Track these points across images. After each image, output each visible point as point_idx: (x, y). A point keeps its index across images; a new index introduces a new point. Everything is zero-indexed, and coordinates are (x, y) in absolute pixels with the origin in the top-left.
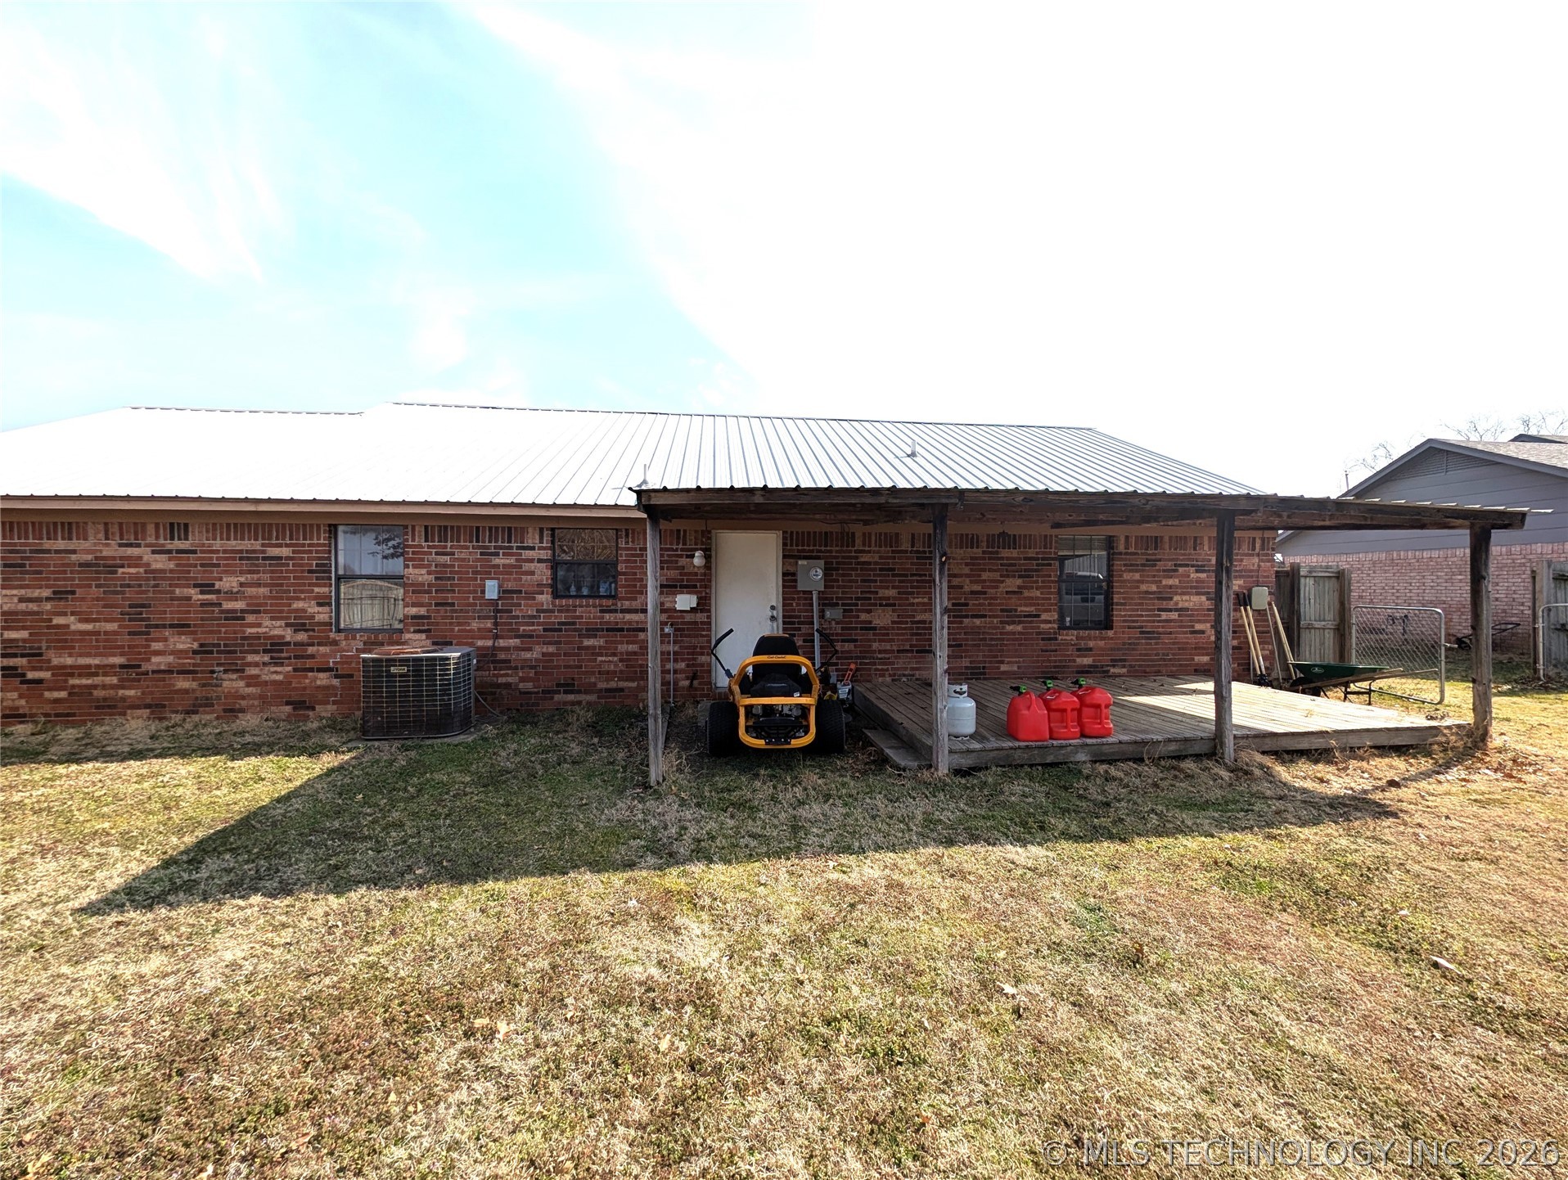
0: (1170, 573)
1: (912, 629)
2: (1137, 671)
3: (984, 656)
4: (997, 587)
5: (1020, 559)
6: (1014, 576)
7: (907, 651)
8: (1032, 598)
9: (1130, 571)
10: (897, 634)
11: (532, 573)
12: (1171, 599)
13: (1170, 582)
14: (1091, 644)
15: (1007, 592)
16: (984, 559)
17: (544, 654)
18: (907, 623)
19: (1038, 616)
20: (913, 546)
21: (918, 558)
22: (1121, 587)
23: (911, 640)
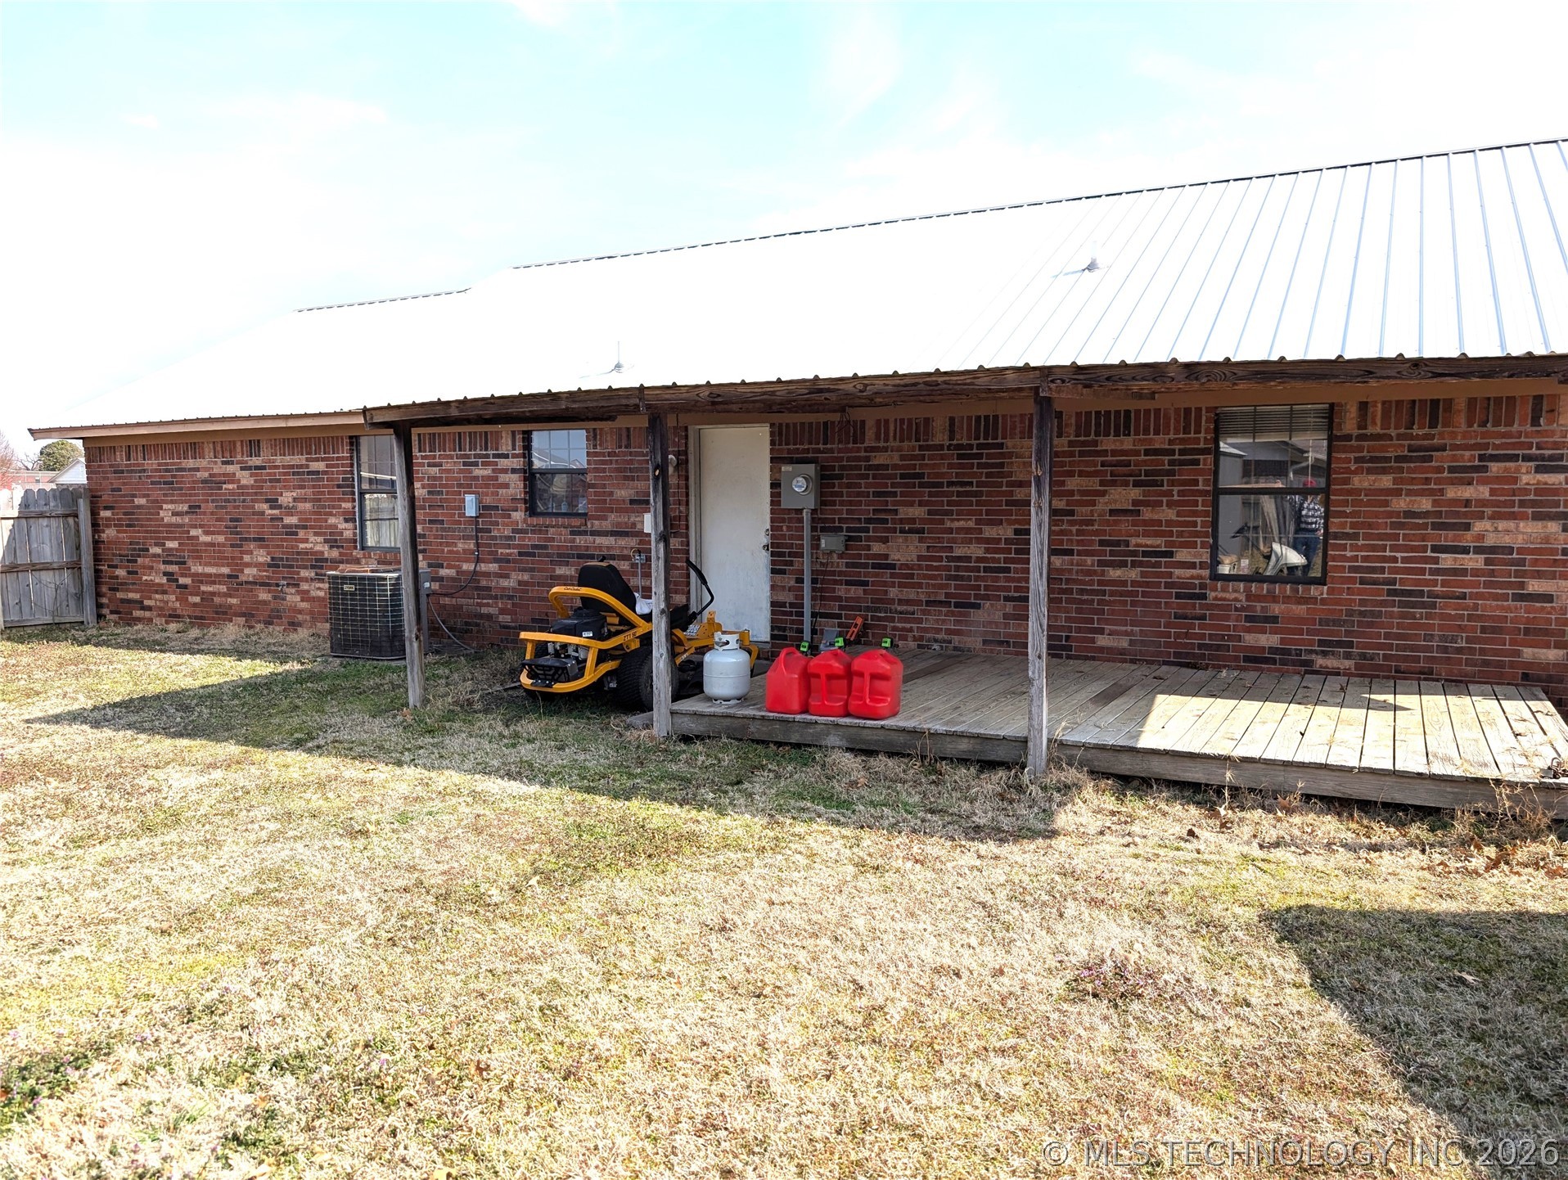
0: (1464, 474)
1: (948, 568)
2: (1380, 667)
3: (1068, 619)
4: (1093, 503)
5: (1137, 453)
6: (1126, 484)
7: (941, 603)
8: (1159, 523)
9: (1370, 471)
10: (925, 577)
11: (506, 486)
12: (1467, 527)
13: (1467, 492)
14: (1276, 609)
15: (1112, 512)
16: (1072, 454)
17: (520, 583)
18: (940, 559)
19: (1170, 554)
20: (951, 439)
21: (960, 457)
22: (1346, 503)
23: (947, 586)
